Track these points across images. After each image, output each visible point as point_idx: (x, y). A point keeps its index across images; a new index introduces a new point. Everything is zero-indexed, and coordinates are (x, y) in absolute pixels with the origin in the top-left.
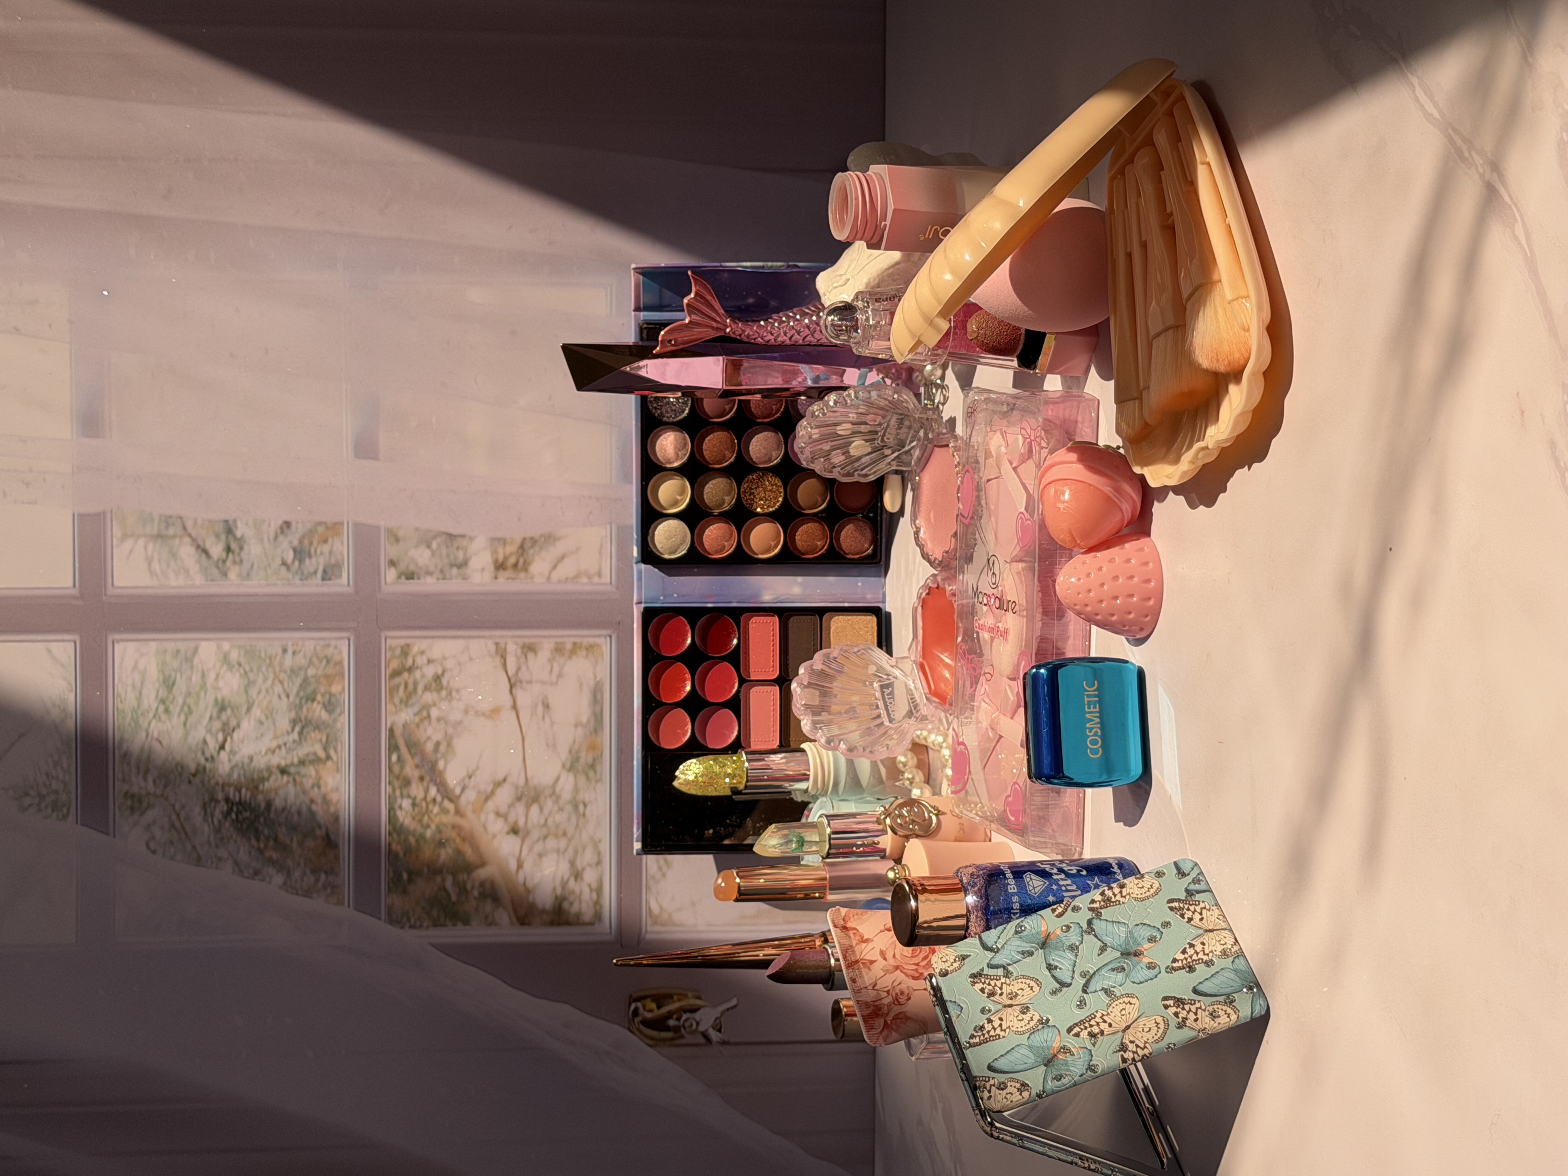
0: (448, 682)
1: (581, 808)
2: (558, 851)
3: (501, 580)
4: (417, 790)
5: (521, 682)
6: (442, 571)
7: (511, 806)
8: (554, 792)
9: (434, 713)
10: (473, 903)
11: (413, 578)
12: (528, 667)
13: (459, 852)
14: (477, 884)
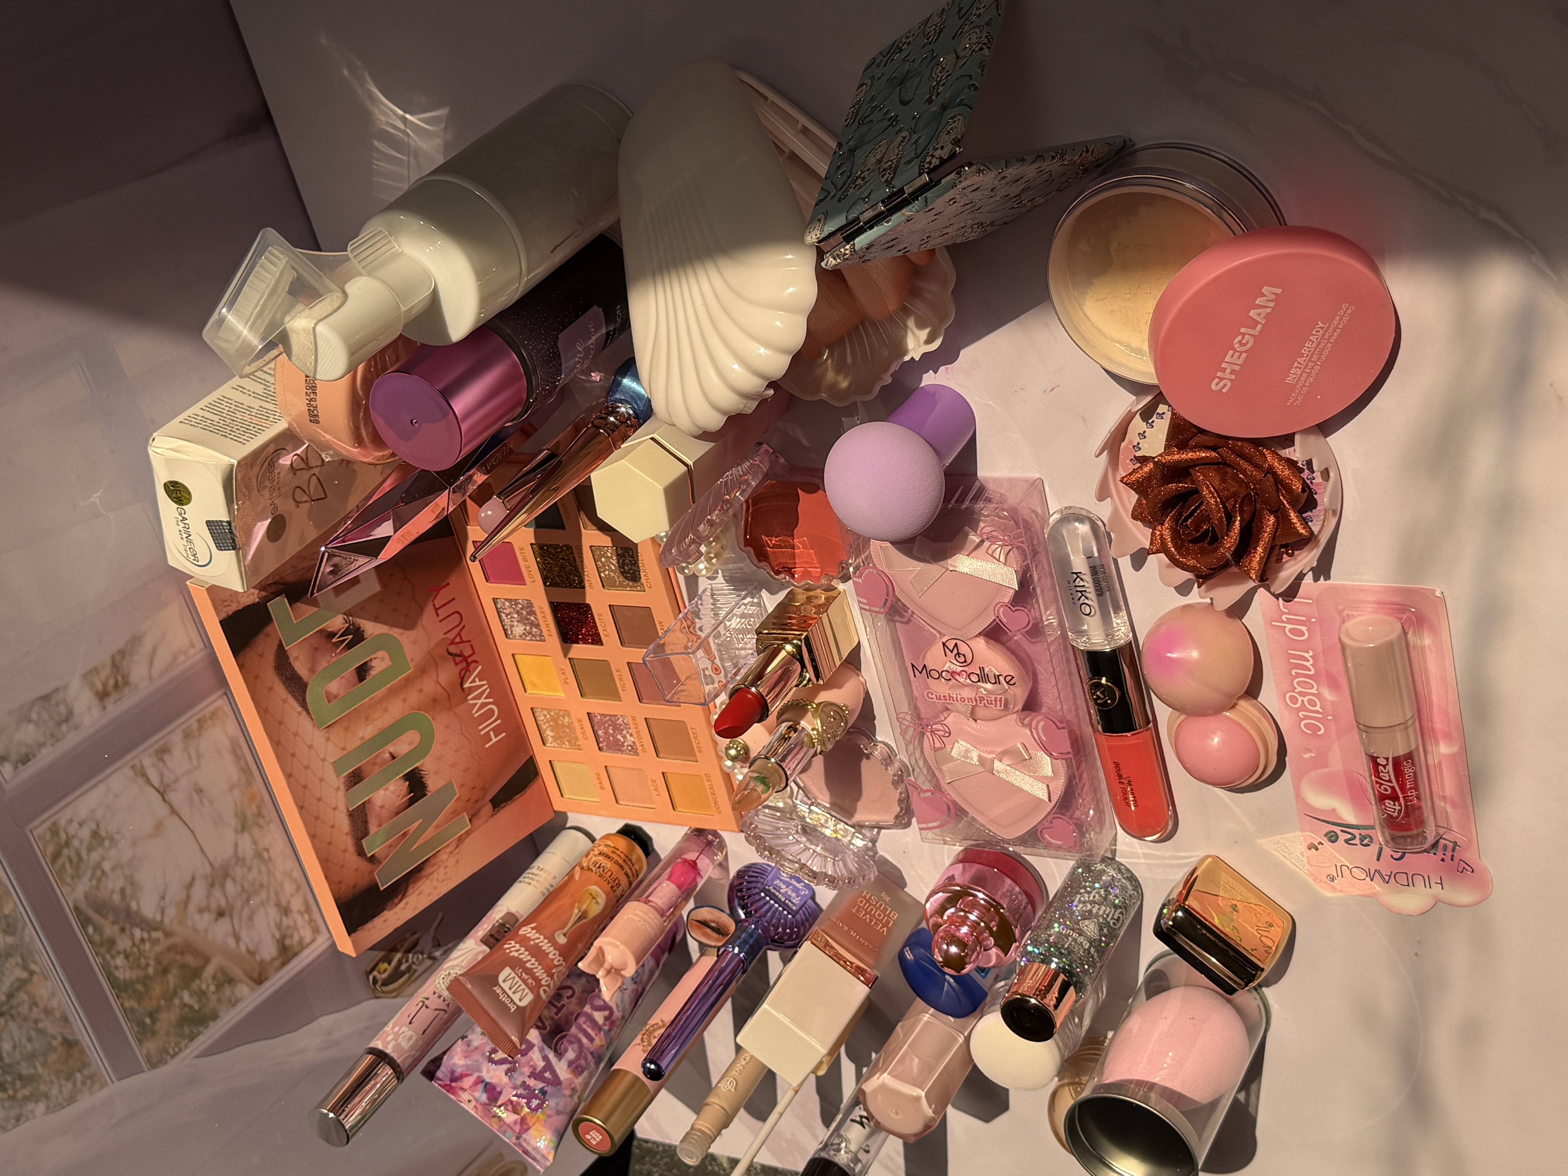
0: (107, 831)
1: (266, 855)
2: (262, 904)
3: (110, 707)
4: (123, 943)
5: (168, 786)
6: (52, 736)
7: (209, 895)
8: (238, 859)
9: (107, 866)
10: (214, 998)
11: (29, 760)
12: (168, 769)
13: (183, 966)
14: (210, 980)
